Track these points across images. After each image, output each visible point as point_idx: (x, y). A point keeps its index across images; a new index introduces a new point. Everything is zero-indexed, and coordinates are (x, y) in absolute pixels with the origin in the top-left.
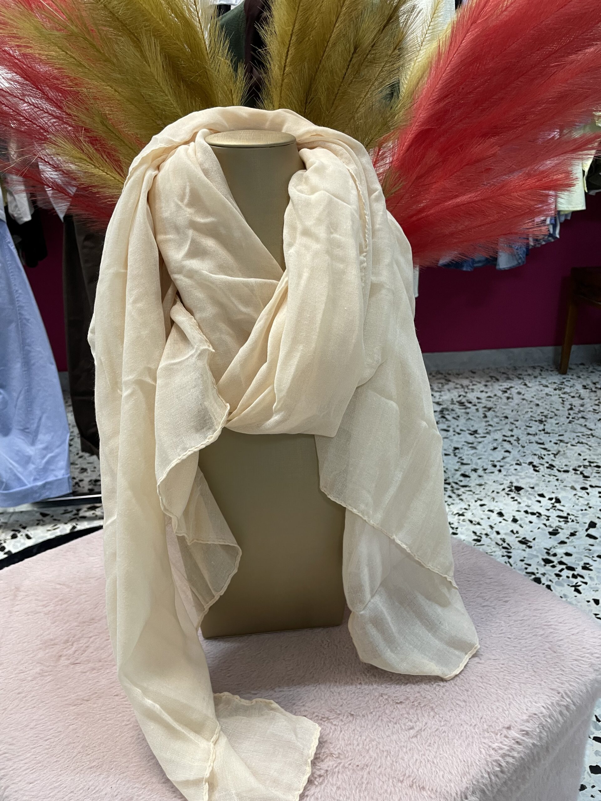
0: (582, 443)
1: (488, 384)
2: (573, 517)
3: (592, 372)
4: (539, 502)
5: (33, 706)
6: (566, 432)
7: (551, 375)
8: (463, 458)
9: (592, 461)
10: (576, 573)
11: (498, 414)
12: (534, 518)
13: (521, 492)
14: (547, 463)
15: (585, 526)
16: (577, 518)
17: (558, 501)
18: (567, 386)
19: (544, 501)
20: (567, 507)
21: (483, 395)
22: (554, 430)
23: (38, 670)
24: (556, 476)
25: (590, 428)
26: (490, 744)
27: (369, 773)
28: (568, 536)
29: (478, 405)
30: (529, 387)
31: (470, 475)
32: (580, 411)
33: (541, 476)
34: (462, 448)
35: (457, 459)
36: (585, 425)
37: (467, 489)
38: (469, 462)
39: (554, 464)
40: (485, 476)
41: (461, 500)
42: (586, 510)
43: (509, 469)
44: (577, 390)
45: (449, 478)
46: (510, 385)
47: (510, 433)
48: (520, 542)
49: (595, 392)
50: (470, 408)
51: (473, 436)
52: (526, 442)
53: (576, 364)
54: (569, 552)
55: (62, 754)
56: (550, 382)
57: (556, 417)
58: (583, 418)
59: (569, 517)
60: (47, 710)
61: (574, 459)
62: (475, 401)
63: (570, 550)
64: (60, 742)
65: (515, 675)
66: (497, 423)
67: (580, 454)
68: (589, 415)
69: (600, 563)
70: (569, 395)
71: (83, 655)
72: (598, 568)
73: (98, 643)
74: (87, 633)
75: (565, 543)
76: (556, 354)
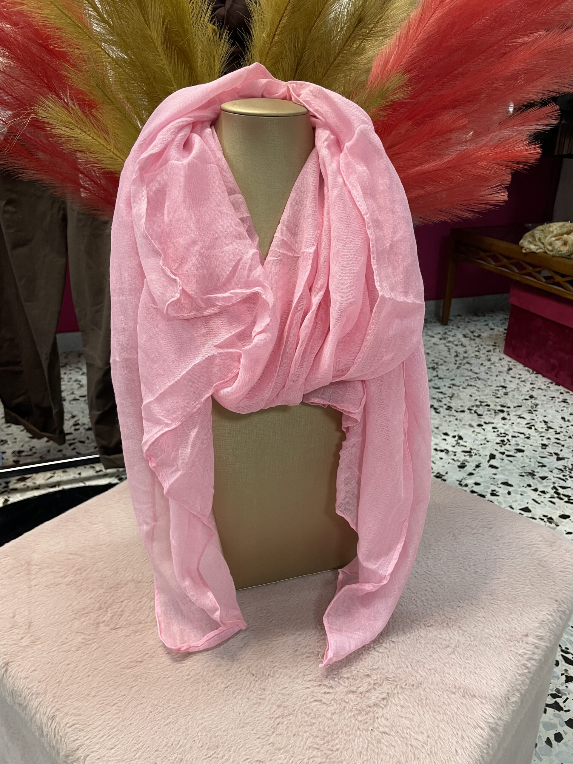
0: (471, 385)
2: (475, 451)
3: (468, 322)
4: (445, 440)
5: (88, 674)
6: (456, 376)
7: (435, 326)
9: (482, 400)
10: (487, 499)
12: (443, 455)
14: (445, 405)
15: (486, 459)
16: (479, 452)
17: (460, 438)
18: (450, 335)
19: (449, 439)
20: (469, 443)
22: (445, 375)
23: (80, 639)
24: (455, 416)
25: (476, 371)
26: (516, 651)
27: (424, 690)
28: (474, 468)
32: (464, 358)
33: (442, 417)
36: (471, 370)
39: (451, 405)
42: (484, 444)
44: (459, 339)
48: (436, 476)
49: (474, 340)
53: (454, 316)
54: (478, 482)
55: (134, 716)
56: (435, 332)
57: (445, 364)
58: (468, 363)
59: (472, 451)
60: (103, 677)
61: (467, 400)
63: (478, 480)
64: (128, 705)
65: (517, 590)
67: (471, 396)
68: (473, 361)
69: (504, 489)
70: (453, 344)
71: (121, 619)
72: (503, 494)
73: (131, 606)
74: (118, 598)
75: (473, 474)
76: (437, 307)
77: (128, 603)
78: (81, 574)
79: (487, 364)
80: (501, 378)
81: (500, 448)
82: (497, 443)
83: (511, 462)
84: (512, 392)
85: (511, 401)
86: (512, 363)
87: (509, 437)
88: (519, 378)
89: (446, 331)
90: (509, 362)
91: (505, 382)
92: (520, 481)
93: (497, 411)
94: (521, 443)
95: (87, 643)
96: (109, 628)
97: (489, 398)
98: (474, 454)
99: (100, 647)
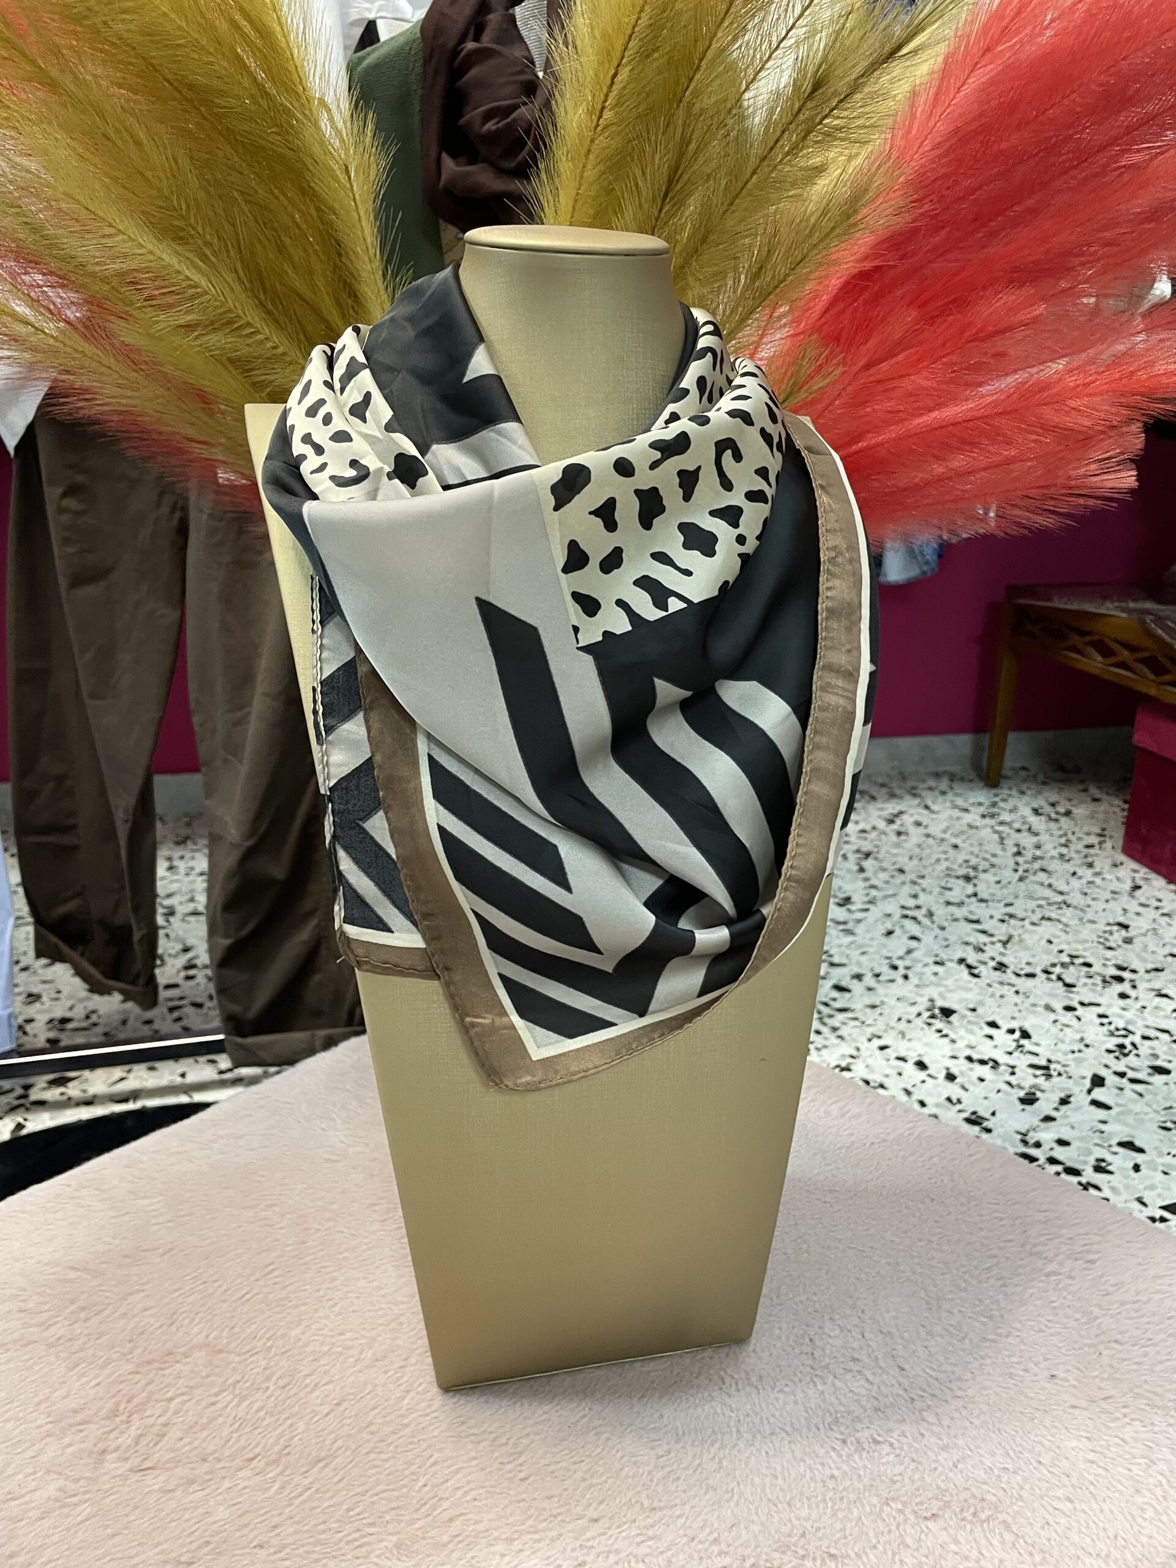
0: (1049, 919)
2: (1058, 1067)
3: (1044, 783)
4: (991, 1037)
6: (1016, 897)
7: (972, 789)
8: (832, 952)
9: (1074, 953)
10: (1084, 1180)
11: (885, 865)
12: (985, 1071)
13: (953, 1018)
15: (1084, 1085)
16: (1068, 1069)
17: (1025, 1035)
18: (1004, 809)
19: (1000, 1035)
20: (1044, 1046)
21: (851, 828)
22: (993, 895)
24: (1013, 985)
25: (1059, 889)
28: (1055, 1105)
29: (846, 847)
30: (932, 812)
31: (851, 987)
32: (1035, 858)
33: (984, 985)
36: (1050, 886)
37: (849, 1015)
38: (844, 961)
39: (1005, 960)
40: (881, 990)
41: (840, 1037)
42: (1080, 1051)
43: (922, 974)
44: (1024, 817)
46: (898, 808)
47: (912, 903)
48: (968, 1120)
49: (1057, 820)
51: (844, 909)
52: (946, 920)
53: (1013, 769)
54: (1065, 1137)
56: (971, 801)
57: (993, 870)
58: (1043, 870)
59: (1052, 1066)
61: (1040, 950)
63: (1065, 1133)
66: (887, 882)
67: (1050, 942)
68: (1055, 866)
69: (1125, 1159)
70: (1011, 828)
71: (160, 1445)
72: (1122, 1169)
73: (191, 1413)
74: (161, 1389)
75: (1053, 1119)
76: (978, 749)
77: (184, 1403)
78: (87, 1320)
79: (1088, 874)
80: (1116, 907)
81: (1115, 1061)
82: (1109, 1051)
83: (1141, 1095)
84: (1142, 938)
85: (1139, 956)
86: (1141, 875)
87: (1137, 1039)
88: (1157, 908)
90: (1135, 871)
91: (1124, 914)
92: (1161, 1141)
93: (1108, 979)
94: (1165, 1053)
95: (67, 1500)
96: (128, 1465)
97: (1090, 948)
98: (1055, 1074)
99: (95, 1516)
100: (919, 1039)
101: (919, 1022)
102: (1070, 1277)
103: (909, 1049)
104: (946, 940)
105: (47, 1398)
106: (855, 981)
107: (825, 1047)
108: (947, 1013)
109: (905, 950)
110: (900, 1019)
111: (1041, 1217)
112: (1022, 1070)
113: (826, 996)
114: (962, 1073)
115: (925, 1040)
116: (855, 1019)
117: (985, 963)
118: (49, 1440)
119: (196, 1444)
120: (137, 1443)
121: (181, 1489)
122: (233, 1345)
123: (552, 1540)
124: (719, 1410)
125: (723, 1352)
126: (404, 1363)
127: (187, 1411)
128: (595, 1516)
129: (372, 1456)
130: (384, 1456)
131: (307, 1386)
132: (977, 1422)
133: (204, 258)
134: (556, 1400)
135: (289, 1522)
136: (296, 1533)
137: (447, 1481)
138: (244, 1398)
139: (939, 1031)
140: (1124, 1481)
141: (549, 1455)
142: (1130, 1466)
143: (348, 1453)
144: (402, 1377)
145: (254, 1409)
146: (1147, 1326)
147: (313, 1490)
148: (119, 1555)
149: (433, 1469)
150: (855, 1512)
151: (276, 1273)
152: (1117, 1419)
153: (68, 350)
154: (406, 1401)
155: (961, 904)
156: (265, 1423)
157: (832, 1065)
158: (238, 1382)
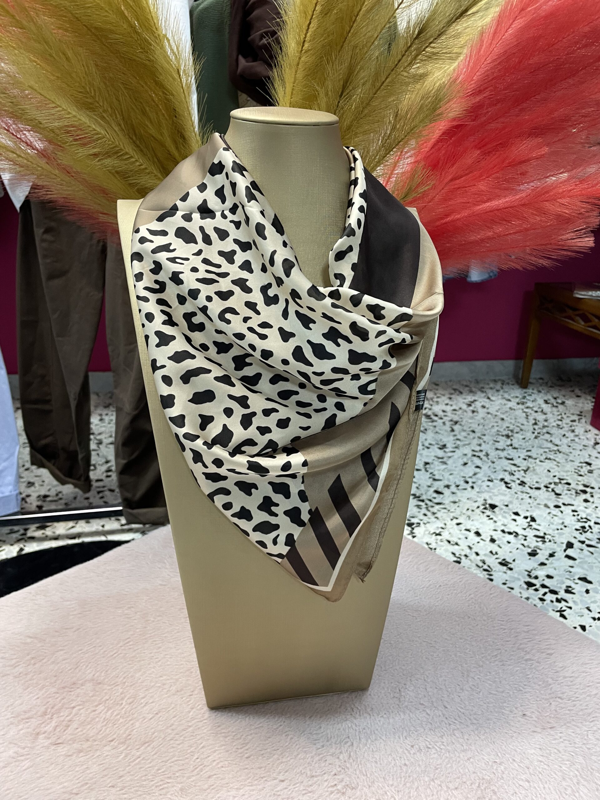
0: (550, 459)
1: (452, 396)
2: (549, 537)
3: (551, 387)
4: (515, 520)
6: (533, 447)
7: (513, 389)
8: (435, 473)
9: (561, 477)
10: (559, 597)
11: (465, 428)
12: (511, 538)
13: (496, 510)
14: (519, 479)
15: (563, 547)
16: (554, 538)
17: (533, 520)
18: (529, 400)
19: (519, 519)
20: (543, 527)
21: (448, 408)
22: (521, 445)
24: (528, 493)
25: (556, 443)
28: (547, 557)
29: (445, 418)
30: (492, 401)
31: (443, 492)
32: (544, 427)
33: (513, 493)
34: (432, 463)
35: (428, 475)
36: (551, 441)
37: (442, 506)
38: (441, 478)
39: (525, 480)
40: (459, 493)
41: (437, 518)
42: (561, 529)
43: (481, 486)
44: (539, 405)
45: (422, 494)
46: (474, 398)
47: (478, 448)
48: (501, 563)
49: (557, 407)
50: (436, 421)
51: (442, 451)
52: (495, 458)
53: (535, 379)
54: (550, 574)
56: (512, 396)
57: (521, 432)
58: (548, 433)
59: (546, 537)
61: (544, 475)
62: (441, 414)
63: (551, 572)
66: (465, 437)
67: (549, 471)
68: (554, 431)
69: (582, 586)
70: (532, 410)
71: (66, 732)
72: (580, 592)
73: (82, 715)
74: (69, 702)
75: (545, 564)
76: (517, 368)
77: (80, 710)
78: (34, 664)
79: (571, 435)
80: (585, 454)
81: (580, 535)
82: (577, 530)
83: (592, 553)
84: (598, 471)
85: (596, 480)
87: (592, 524)
89: (526, 395)
90: (596, 435)
91: (589, 458)
93: (578, 492)
95: (19, 758)
96: (50, 741)
97: (571, 475)
98: (547, 541)
99: (31, 767)
100: (477, 520)
101: (478, 511)
102: (538, 662)
103: (472, 525)
104: (495, 468)
105: (12, 705)
106: (446, 489)
107: (428, 522)
108: (493, 507)
109: (473, 473)
110: (468, 509)
111: (525, 629)
112: (530, 538)
113: (430, 496)
114: (499, 539)
115: (481, 521)
116: (445, 508)
117: (514, 481)
118: (12, 726)
119: (84, 731)
120: (55, 730)
121: (75, 755)
122: (107, 680)
123: (260, 790)
124: (350, 726)
125: (354, 695)
126: (191, 693)
127: (81, 714)
128: (283, 779)
129: (172, 742)
130: (178, 742)
131: (142, 703)
132: (483, 737)
133: (103, 118)
134: (267, 717)
135: (128, 774)
136: (131, 780)
137: (209, 757)
138: (110, 708)
139: (488, 516)
140: (557, 773)
141: (261, 745)
142: (561, 765)
143: (160, 739)
144: (190, 701)
145: (115, 714)
146: (576, 690)
147: (141, 758)
148: (42, 788)
149: (202, 750)
150: (416, 784)
151: (131, 643)
152: (555, 739)
153: (35, 166)
154: (191, 714)
155: (504, 450)
156: (119, 722)
157: (431, 532)
158: (107, 700)
